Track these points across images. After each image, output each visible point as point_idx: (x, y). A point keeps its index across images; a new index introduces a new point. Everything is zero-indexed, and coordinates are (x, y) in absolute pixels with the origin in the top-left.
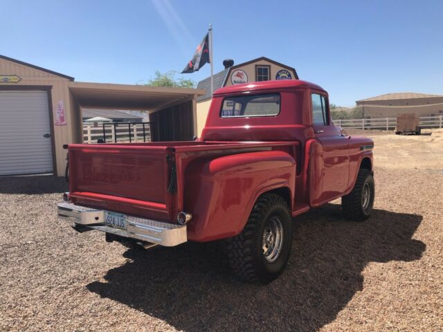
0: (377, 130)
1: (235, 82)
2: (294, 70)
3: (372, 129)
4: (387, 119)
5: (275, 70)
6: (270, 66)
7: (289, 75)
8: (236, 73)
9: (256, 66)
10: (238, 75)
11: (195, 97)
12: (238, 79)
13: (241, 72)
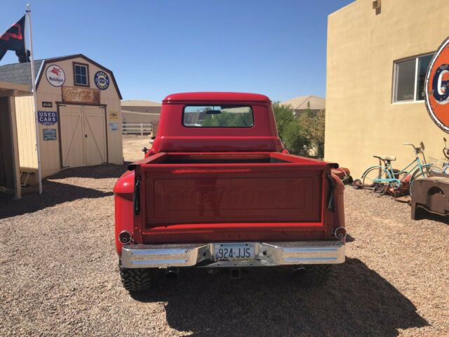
0: (134, 135)
1: (51, 78)
2: (111, 73)
3: (129, 134)
4: (141, 125)
5: (93, 70)
6: (87, 65)
7: (107, 78)
8: (51, 68)
9: (74, 63)
10: (54, 71)
11: (15, 93)
12: (54, 76)
13: (57, 67)
